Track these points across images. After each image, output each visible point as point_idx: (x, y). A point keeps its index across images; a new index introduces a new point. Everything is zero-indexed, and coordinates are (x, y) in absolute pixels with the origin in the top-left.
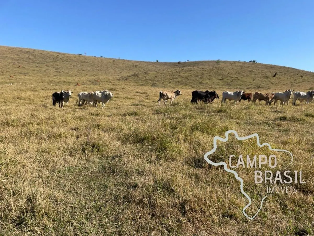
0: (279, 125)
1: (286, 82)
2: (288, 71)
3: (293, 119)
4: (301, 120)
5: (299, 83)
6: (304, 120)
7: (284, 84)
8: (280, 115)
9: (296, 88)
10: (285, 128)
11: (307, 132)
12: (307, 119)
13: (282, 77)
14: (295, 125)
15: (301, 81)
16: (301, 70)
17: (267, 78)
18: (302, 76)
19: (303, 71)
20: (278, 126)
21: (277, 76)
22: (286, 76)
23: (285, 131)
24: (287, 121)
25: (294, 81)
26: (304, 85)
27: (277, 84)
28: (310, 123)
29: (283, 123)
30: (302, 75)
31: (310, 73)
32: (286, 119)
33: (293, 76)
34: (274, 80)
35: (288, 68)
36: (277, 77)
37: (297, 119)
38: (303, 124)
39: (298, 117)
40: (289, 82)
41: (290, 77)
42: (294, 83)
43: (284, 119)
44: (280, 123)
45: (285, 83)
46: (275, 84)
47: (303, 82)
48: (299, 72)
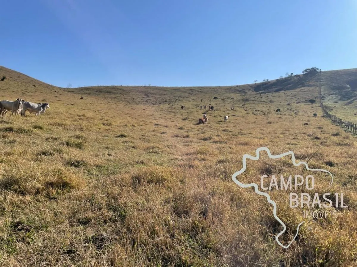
0: (4, 137)
1: (17, 89)
2: (19, 77)
3: (20, 131)
4: (29, 131)
5: (31, 92)
6: (32, 131)
7: (14, 92)
8: (6, 126)
9: (28, 98)
10: (11, 139)
11: (34, 143)
12: (35, 131)
13: (12, 83)
14: (22, 136)
15: (33, 90)
16: (35, 79)
18: (35, 86)
19: (36, 80)
20: (3, 137)
21: (5, 80)
22: (16, 82)
23: (11, 142)
24: (14, 132)
25: (26, 89)
26: (37, 95)
27: (5, 89)
28: (37, 134)
29: (8, 134)
30: (35, 84)
31: (44, 83)
32: (12, 130)
33: (25, 84)
34: (1, 84)
35: (20, 74)
36: (6, 82)
37: (25, 130)
38: (30, 135)
39: (26, 128)
40: (19, 90)
41: (21, 85)
42: (26, 92)
43: (10, 130)
44: (5, 134)
45: (15, 90)
46: (2, 90)
47: (36, 92)
48: (32, 80)
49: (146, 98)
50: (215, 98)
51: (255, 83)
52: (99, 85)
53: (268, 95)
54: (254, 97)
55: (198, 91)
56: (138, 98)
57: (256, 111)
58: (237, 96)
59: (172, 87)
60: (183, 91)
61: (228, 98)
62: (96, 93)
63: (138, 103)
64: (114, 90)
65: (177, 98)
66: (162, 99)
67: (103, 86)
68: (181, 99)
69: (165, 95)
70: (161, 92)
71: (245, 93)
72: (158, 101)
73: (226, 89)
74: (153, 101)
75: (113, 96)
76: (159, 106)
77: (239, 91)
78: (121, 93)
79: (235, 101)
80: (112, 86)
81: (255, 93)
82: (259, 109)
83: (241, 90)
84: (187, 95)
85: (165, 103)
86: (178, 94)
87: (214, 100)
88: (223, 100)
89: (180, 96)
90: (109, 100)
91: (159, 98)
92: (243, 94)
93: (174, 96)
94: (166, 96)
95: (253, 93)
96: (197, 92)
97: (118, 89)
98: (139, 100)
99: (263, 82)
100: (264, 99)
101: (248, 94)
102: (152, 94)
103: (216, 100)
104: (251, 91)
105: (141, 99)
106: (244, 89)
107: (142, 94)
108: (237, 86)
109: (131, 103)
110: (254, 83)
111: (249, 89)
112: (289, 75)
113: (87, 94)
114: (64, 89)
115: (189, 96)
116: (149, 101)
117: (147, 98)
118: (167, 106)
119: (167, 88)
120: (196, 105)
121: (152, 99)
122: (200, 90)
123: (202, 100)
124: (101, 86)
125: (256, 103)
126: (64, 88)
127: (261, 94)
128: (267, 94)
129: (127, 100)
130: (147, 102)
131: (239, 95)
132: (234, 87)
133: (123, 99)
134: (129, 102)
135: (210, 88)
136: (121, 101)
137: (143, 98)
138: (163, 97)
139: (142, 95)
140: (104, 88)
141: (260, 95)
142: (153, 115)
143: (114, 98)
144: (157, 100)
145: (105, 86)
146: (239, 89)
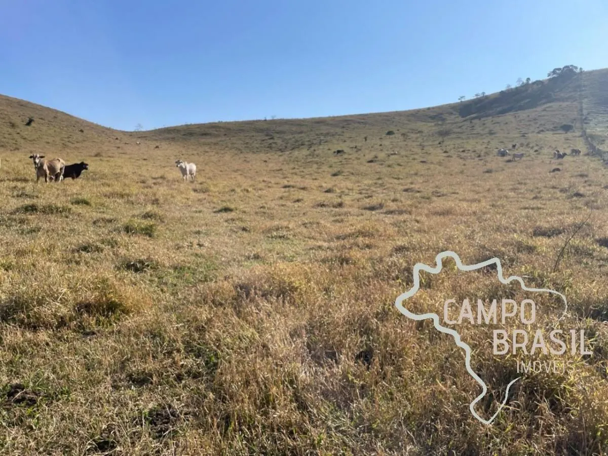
0: (22, 222)
1: (53, 139)
2: (55, 117)
3: (50, 210)
4: (64, 209)
5: (77, 142)
6: (70, 209)
7: (48, 143)
8: (27, 203)
9: (72, 153)
10: (33, 225)
11: (72, 230)
12: (74, 208)
13: (44, 128)
14: (52, 219)
15: (80, 139)
16: (81, 120)
17: (13, 125)
18: (82, 131)
19: (84, 121)
20: (20, 223)
21: (33, 124)
22: (52, 127)
23: (32, 231)
24: (38, 213)
25: (68, 138)
26: (87, 147)
27: (34, 140)
28: (79, 215)
29: (29, 217)
30: (82, 128)
31: (97, 126)
32: (36, 209)
33: (65, 129)
34: (27, 132)
35: (57, 112)
36: (34, 127)
37: (57, 208)
38: (67, 217)
39: (59, 205)
40: (58, 139)
41: (59, 130)
42: (69, 142)
43: (32, 209)
44: (23, 216)
45: (50, 140)
46: (30, 141)
47: (84, 141)
48: (78, 122)
49: (269, 141)
50: (390, 133)
51: (461, 102)
52: (189, 123)
53: (486, 122)
54: (460, 127)
55: (359, 123)
56: (255, 142)
57: (463, 151)
58: (428, 127)
59: (313, 119)
60: (331, 124)
61: (413, 131)
62: (184, 137)
63: (255, 150)
64: (214, 129)
65: (322, 138)
66: (297, 141)
67: (195, 125)
68: (329, 138)
69: (301, 133)
70: (294, 129)
71: (444, 120)
72: (289, 145)
73: (408, 116)
74: (281, 145)
75: (213, 140)
76: (290, 153)
77: (433, 118)
78: (225, 135)
79: (425, 136)
80: (210, 123)
81: (460, 119)
82: (469, 147)
83: (436, 115)
84: (339, 130)
85: (302, 147)
86: (324, 129)
87: (388, 136)
88: (403, 135)
89: (328, 134)
90: (207, 148)
91: (290, 139)
92: (440, 123)
93: (317, 135)
94: (303, 135)
95: (457, 120)
96: (356, 125)
97: (220, 127)
98: (257, 146)
99: (475, 98)
100: (478, 129)
101: (448, 122)
102: (278, 133)
103: (391, 136)
104: (453, 117)
105: (261, 144)
106: (442, 114)
107: (260, 134)
108: (429, 109)
109: (243, 151)
110: (459, 101)
111: (452, 114)
112: (523, 83)
113: (168, 139)
114: (131, 134)
115: (343, 132)
116: (274, 145)
117: (271, 141)
118: (305, 152)
119: (304, 120)
120: (356, 147)
121: (279, 142)
122: (363, 121)
123: (366, 139)
124: (191, 125)
125: (464, 137)
126: (131, 132)
127: (473, 121)
128: (482, 119)
129: (235, 146)
130: (270, 147)
131: (433, 124)
132: (424, 110)
133: (230, 145)
134: (239, 150)
135: (380, 115)
136: (227, 149)
137: (263, 140)
138: (297, 136)
139: (261, 136)
140: (198, 128)
141: (471, 122)
142: (281, 170)
143: (215, 144)
144: (287, 143)
145: (198, 125)
146: (432, 114)
